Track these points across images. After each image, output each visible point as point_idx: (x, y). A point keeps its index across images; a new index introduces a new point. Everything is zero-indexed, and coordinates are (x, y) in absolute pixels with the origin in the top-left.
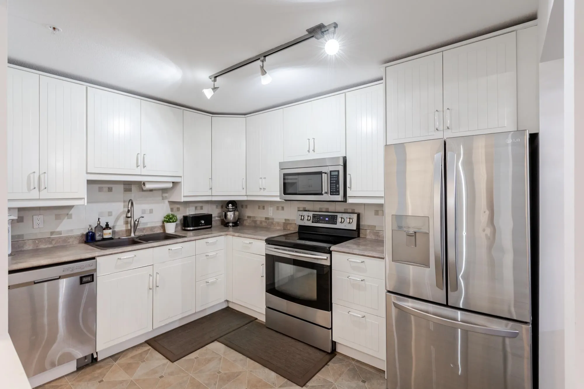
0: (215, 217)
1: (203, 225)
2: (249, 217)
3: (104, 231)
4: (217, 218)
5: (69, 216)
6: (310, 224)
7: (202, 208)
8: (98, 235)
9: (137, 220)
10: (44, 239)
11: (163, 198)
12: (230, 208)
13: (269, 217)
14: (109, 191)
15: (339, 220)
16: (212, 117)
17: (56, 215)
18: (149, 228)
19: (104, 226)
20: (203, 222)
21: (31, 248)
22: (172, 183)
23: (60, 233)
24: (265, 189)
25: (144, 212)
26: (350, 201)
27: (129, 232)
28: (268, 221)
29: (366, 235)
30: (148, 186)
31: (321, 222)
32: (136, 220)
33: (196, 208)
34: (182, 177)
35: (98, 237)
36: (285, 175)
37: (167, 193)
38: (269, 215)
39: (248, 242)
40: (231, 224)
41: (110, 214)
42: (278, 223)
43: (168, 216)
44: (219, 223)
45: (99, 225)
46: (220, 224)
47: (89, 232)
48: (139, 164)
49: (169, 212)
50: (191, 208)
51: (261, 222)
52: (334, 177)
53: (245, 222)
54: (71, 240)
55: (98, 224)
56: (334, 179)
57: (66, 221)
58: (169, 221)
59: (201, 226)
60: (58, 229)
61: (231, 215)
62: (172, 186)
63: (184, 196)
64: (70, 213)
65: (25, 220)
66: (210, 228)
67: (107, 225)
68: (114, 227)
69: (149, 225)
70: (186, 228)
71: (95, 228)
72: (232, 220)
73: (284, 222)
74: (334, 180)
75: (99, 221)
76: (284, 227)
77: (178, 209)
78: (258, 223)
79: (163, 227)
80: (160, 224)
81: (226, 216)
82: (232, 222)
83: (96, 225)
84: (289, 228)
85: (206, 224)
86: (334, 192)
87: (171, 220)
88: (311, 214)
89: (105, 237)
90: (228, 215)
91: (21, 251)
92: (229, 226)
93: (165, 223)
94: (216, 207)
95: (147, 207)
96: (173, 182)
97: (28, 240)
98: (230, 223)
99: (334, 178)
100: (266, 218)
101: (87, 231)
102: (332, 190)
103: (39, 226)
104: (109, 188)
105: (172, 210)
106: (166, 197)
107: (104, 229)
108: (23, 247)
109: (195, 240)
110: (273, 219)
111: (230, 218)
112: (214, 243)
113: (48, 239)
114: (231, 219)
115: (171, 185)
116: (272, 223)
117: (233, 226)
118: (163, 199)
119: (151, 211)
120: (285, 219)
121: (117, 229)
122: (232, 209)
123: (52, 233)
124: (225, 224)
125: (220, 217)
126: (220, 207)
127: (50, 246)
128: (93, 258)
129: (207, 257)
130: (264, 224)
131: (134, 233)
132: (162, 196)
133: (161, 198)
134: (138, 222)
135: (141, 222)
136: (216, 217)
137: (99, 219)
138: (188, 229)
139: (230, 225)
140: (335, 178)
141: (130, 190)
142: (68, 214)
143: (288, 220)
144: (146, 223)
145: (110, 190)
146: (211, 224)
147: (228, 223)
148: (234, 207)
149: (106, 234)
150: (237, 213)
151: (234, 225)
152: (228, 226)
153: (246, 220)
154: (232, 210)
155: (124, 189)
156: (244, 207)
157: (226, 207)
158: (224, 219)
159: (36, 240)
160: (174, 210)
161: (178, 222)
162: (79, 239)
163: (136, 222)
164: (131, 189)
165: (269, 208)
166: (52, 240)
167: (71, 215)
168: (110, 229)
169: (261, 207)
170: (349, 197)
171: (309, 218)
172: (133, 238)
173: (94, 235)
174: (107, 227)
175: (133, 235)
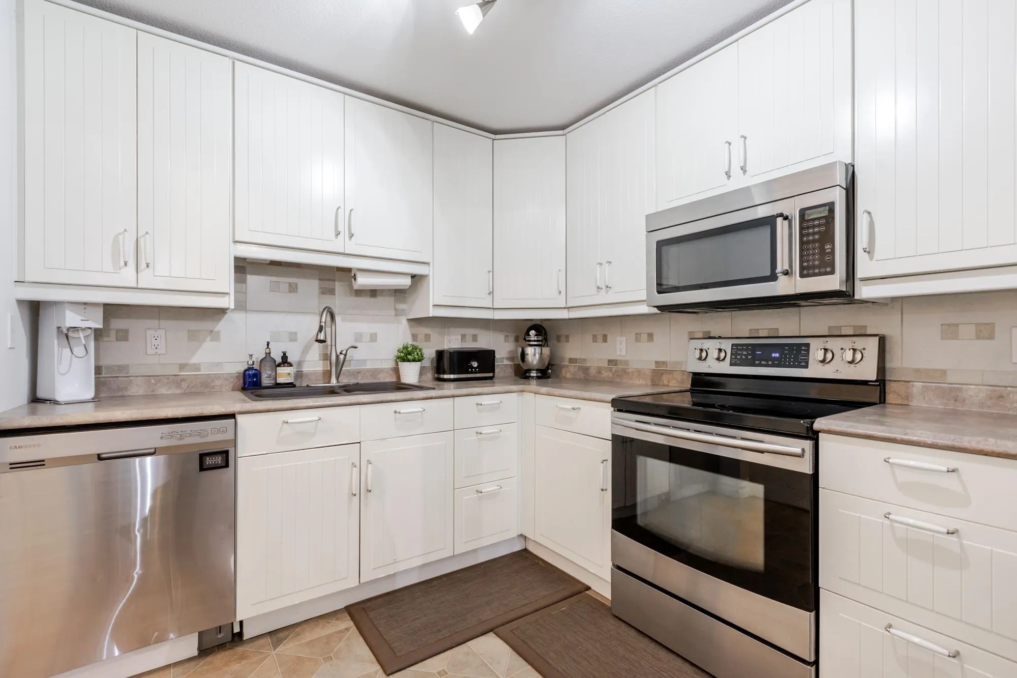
0: (503, 358)
1: (475, 373)
2: (572, 361)
3: (278, 368)
4: (506, 362)
5: (215, 336)
6: (726, 368)
7: (475, 338)
8: (266, 375)
9: (344, 353)
10: (167, 377)
11: (398, 313)
12: (532, 339)
13: (618, 358)
14: (290, 291)
15: (816, 354)
16: (493, 140)
17: (189, 331)
18: (368, 370)
19: (278, 359)
20: (475, 364)
21: (141, 392)
22: (410, 278)
23: (197, 367)
24: (610, 288)
26: (864, 292)
27: (327, 375)
28: (614, 368)
29: (908, 397)
30: (363, 281)
31: (757, 362)
32: (342, 351)
33: (463, 337)
34: (431, 264)
35: (266, 381)
36: (661, 244)
37: (404, 301)
38: (618, 353)
39: (570, 407)
40: (534, 374)
41: (293, 337)
42: (639, 372)
43: (406, 348)
44: (510, 371)
45: (268, 355)
46: (513, 374)
47: (249, 369)
48: (340, 229)
49: (409, 341)
50: (453, 337)
51: (599, 371)
52: (817, 222)
53: (564, 371)
54: (218, 383)
55: (266, 353)
56: (816, 230)
57: (208, 344)
58: (407, 357)
59: (472, 372)
60: (194, 360)
61: (533, 355)
62: (410, 284)
63: (435, 306)
64: (216, 329)
65: (130, 338)
66: (491, 378)
67: (284, 357)
68: (300, 364)
69: (369, 366)
70: (442, 376)
71: (261, 361)
72: (537, 364)
73: (654, 368)
74: (814, 234)
75: (268, 348)
76: (652, 381)
77: (427, 337)
78: (593, 371)
79: (396, 371)
80: (390, 365)
81: (523, 355)
82: (537, 370)
83: (264, 356)
84: (665, 382)
85: (481, 369)
86: (814, 267)
87: (409, 357)
88: (727, 345)
89: (280, 380)
90: (527, 354)
91: (123, 396)
92: (530, 376)
93: (399, 363)
94: (505, 339)
95: (365, 328)
96: (413, 276)
97: (137, 377)
98: (534, 370)
99: (814, 227)
100: (610, 362)
101: (246, 367)
102: (808, 261)
103: (156, 350)
104: (290, 284)
105: (414, 337)
106: (403, 310)
107: (279, 365)
108: (126, 388)
109: (453, 396)
110: (626, 362)
111: (533, 361)
112: (494, 408)
113: (173, 377)
114: (535, 362)
115: (407, 282)
116: (625, 371)
117: (538, 377)
118: (396, 315)
119: (373, 338)
120: (657, 362)
121: (306, 369)
122: (537, 341)
123: (182, 367)
124: (522, 373)
125: (512, 359)
126: (512, 339)
127: (178, 391)
128: (232, 416)
129: (480, 436)
130: (605, 374)
131: (337, 378)
132: (395, 309)
133: (393, 312)
134: (345, 355)
135: (352, 356)
136: (505, 360)
137: (268, 345)
138: (446, 376)
139: (532, 375)
140: (819, 226)
141: (332, 292)
142: (212, 331)
143: (664, 363)
144: (364, 362)
145: (293, 288)
146: (492, 370)
147: (529, 371)
148: (540, 338)
149: (282, 375)
150: (546, 351)
151: (539, 374)
152: (528, 378)
153: (567, 366)
154: (536, 343)
155: (320, 288)
156: (563, 339)
157: (525, 339)
158: (521, 363)
159: (150, 378)
160: (419, 339)
161: (427, 363)
162: (233, 382)
163: (342, 357)
164: (334, 289)
165: (618, 338)
166: (182, 380)
167: (218, 332)
168: (290, 365)
169: (600, 338)
170: (862, 280)
171: (723, 355)
172: (332, 387)
173: (257, 375)
174: (285, 361)
175: (334, 382)
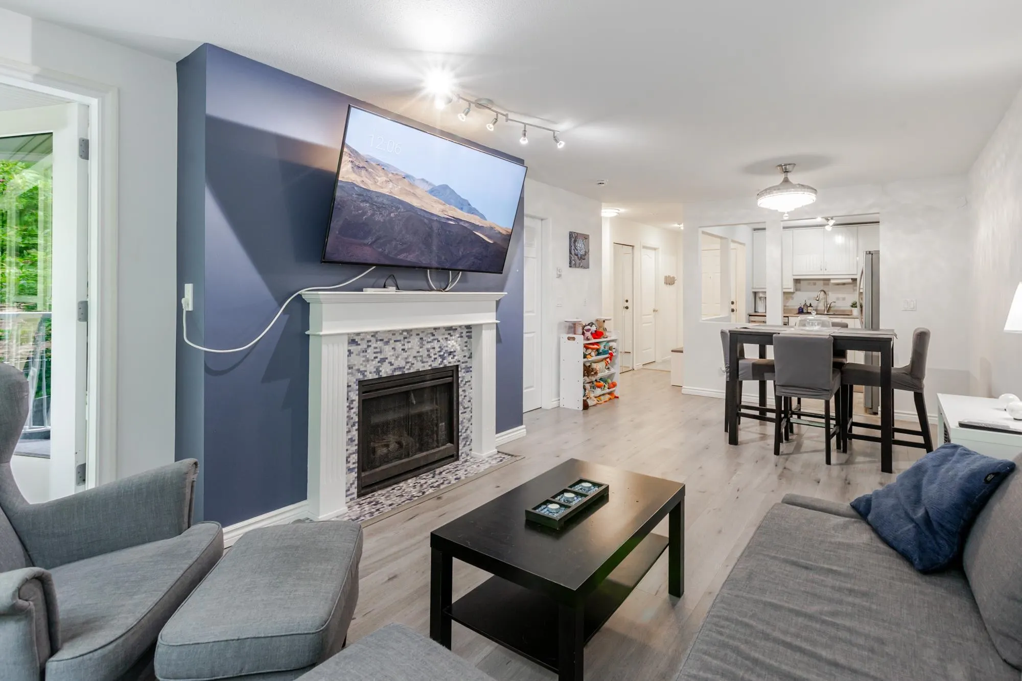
8: (805, 309)
14: (813, 286)
19: (809, 305)
25: (838, 299)
30: (832, 281)
32: (829, 303)
35: (805, 311)
43: (855, 302)
47: (800, 308)
60: (787, 305)
67: (810, 305)
68: (817, 307)
69: (842, 309)
71: (804, 305)
75: (805, 302)
80: (849, 308)
95: (841, 296)
96: (852, 279)
115: (850, 281)
119: (844, 299)
121: (819, 308)
128: (788, 317)
135: (833, 305)
145: (815, 284)
149: (810, 310)
163: (828, 306)
168: (812, 307)
173: (802, 309)
174: (810, 306)
175: (826, 313)
